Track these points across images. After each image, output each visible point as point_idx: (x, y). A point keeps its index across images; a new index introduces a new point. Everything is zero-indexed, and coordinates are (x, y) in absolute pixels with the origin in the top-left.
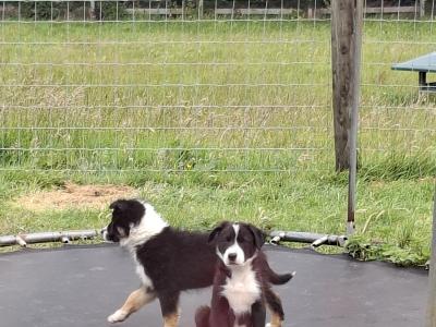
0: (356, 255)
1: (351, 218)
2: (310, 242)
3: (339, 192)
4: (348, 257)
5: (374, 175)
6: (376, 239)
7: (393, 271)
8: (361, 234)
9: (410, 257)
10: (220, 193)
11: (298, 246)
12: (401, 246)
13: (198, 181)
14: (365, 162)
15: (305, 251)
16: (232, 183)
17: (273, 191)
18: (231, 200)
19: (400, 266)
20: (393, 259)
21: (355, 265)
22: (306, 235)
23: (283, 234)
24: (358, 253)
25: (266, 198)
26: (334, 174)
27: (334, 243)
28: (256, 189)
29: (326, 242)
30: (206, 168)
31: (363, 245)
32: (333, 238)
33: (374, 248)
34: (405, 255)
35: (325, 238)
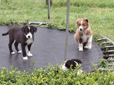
0: (50, 27)
1: (49, 18)
2: (38, 24)
3: (46, 10)
4: (48, 28)
5: (56, 6)
6: (56, 23)
7: (60, 31)
8: (52, 22)
9: (64, 28)
10: (16, 12)
11: (35, 25)
12: (62, 25)
13: (10, 8)
15: (37, 27)
16: (19, 8)
17: (29, 11)
18: (19, 13)
19: (61, 30)
20: (60, 28)
21: (50, 30)
22: (37, 22)
23: (31, 22)
25: (28, 13)
26: (45, 6)
27: (45, 24)
28: (25, 10)
30: (12, 5)
31: (52, 25)
32: (44, 23)
33: (55, 26)
34: (62, 27)
35: (42, 23)
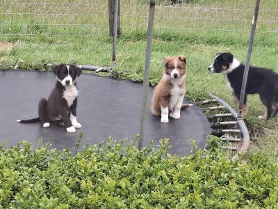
0: (116, 77)
1: (114, 60)
2: (94, 70)
3: (110, 46)
4: (112, 78)
5: (128, 38)
6: (127, 69)
7: (133, 84)
8: (119, 67)
9: (141, 78)
10: (54, 47)
11: (89, 72)
12: (138, 73)
13: (43, 40)
14: (123, 31)
15: (91, 74)
16: (59, 41)
17: (79, 46)
18: (58, 50)
19: (136, 82)
20: (133, 79)
21: (115, 81)
22: (92, 67)
23: (81, 66)
24: (117, 76)
25: (75, 49)
26: (109, 37)
27: (106, 71)
28: (71, 45)
29: (102, 71)
30: (47, 34)
31: (119, 72)
32: (105, 68)
33: (125, 74)
34: (138, 77)
35: (101, 69)
